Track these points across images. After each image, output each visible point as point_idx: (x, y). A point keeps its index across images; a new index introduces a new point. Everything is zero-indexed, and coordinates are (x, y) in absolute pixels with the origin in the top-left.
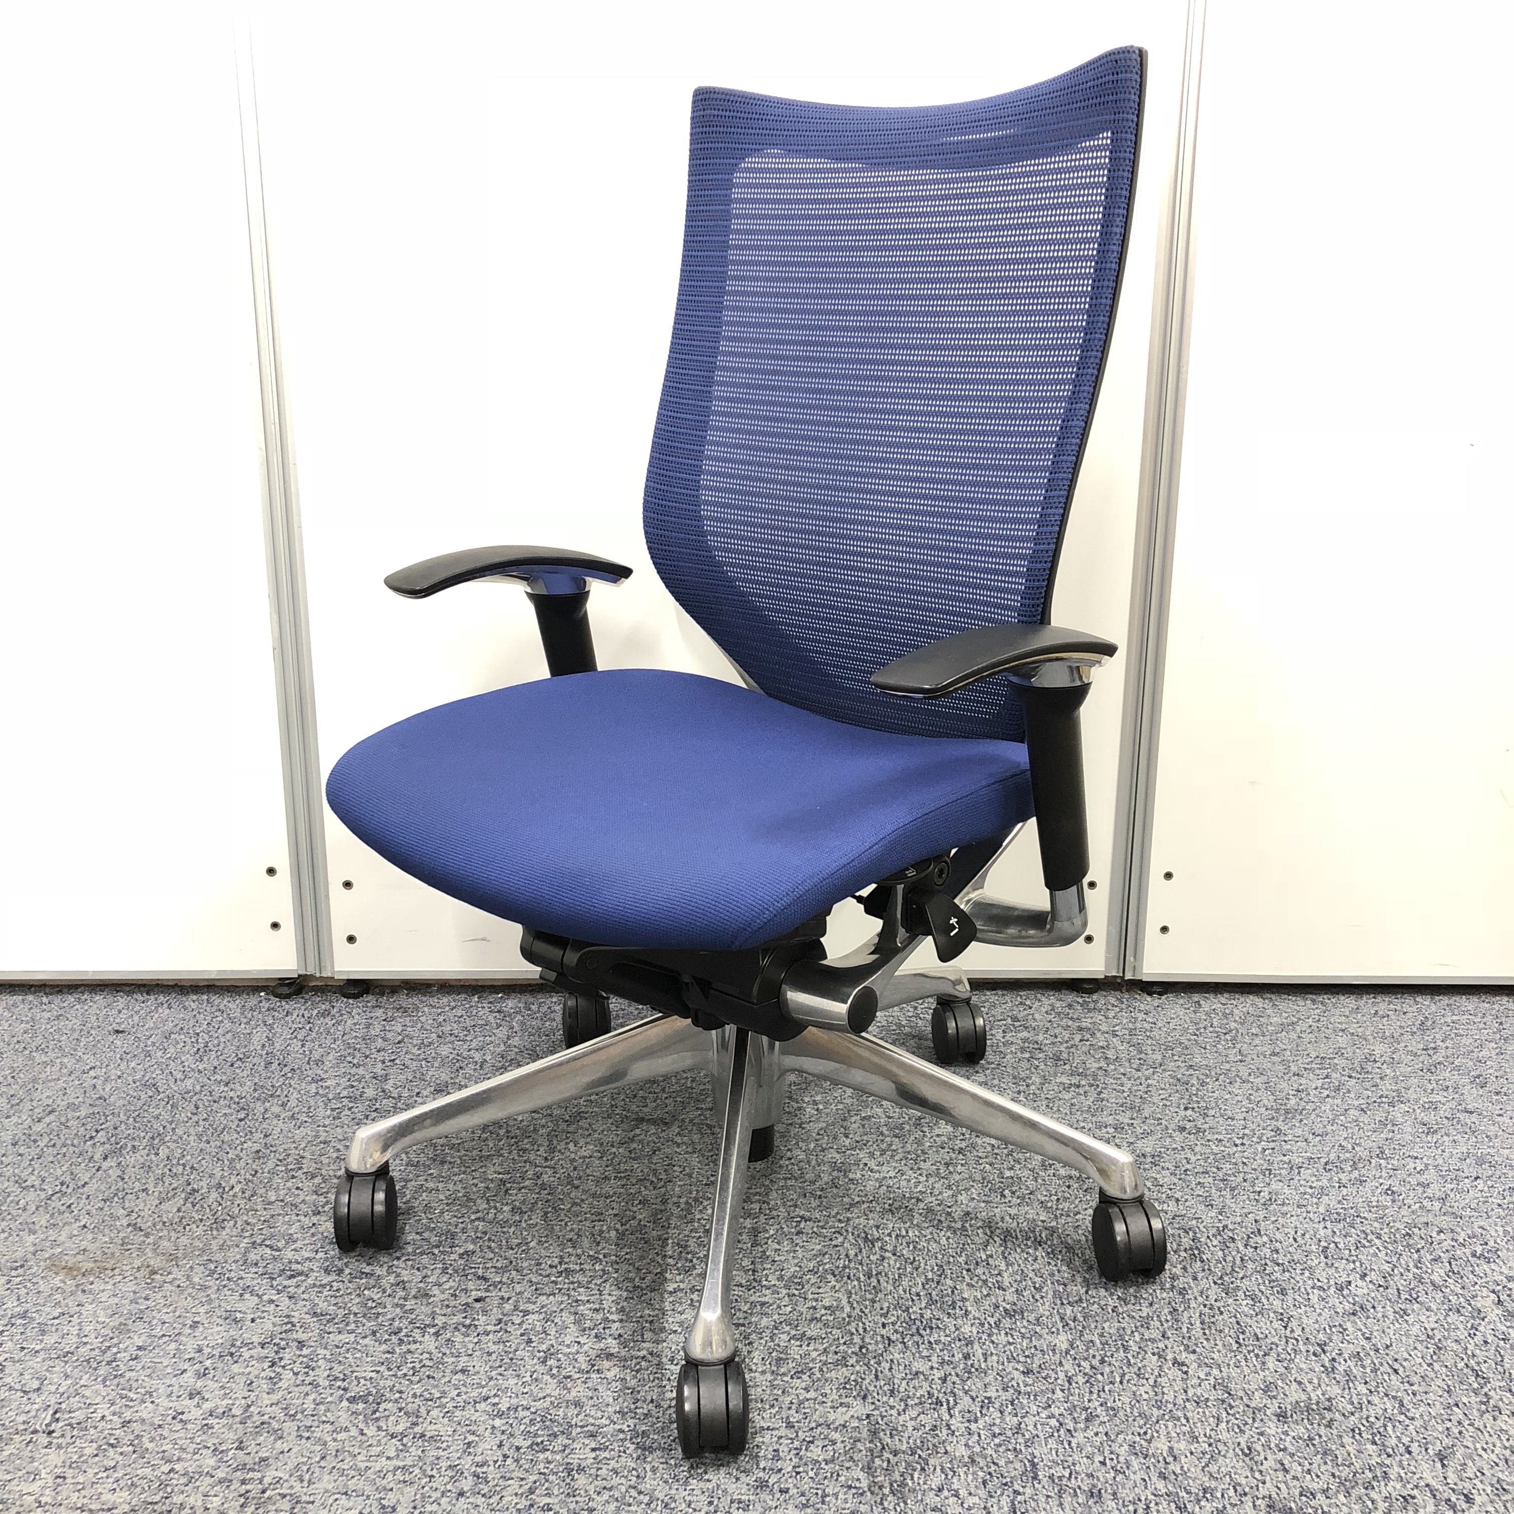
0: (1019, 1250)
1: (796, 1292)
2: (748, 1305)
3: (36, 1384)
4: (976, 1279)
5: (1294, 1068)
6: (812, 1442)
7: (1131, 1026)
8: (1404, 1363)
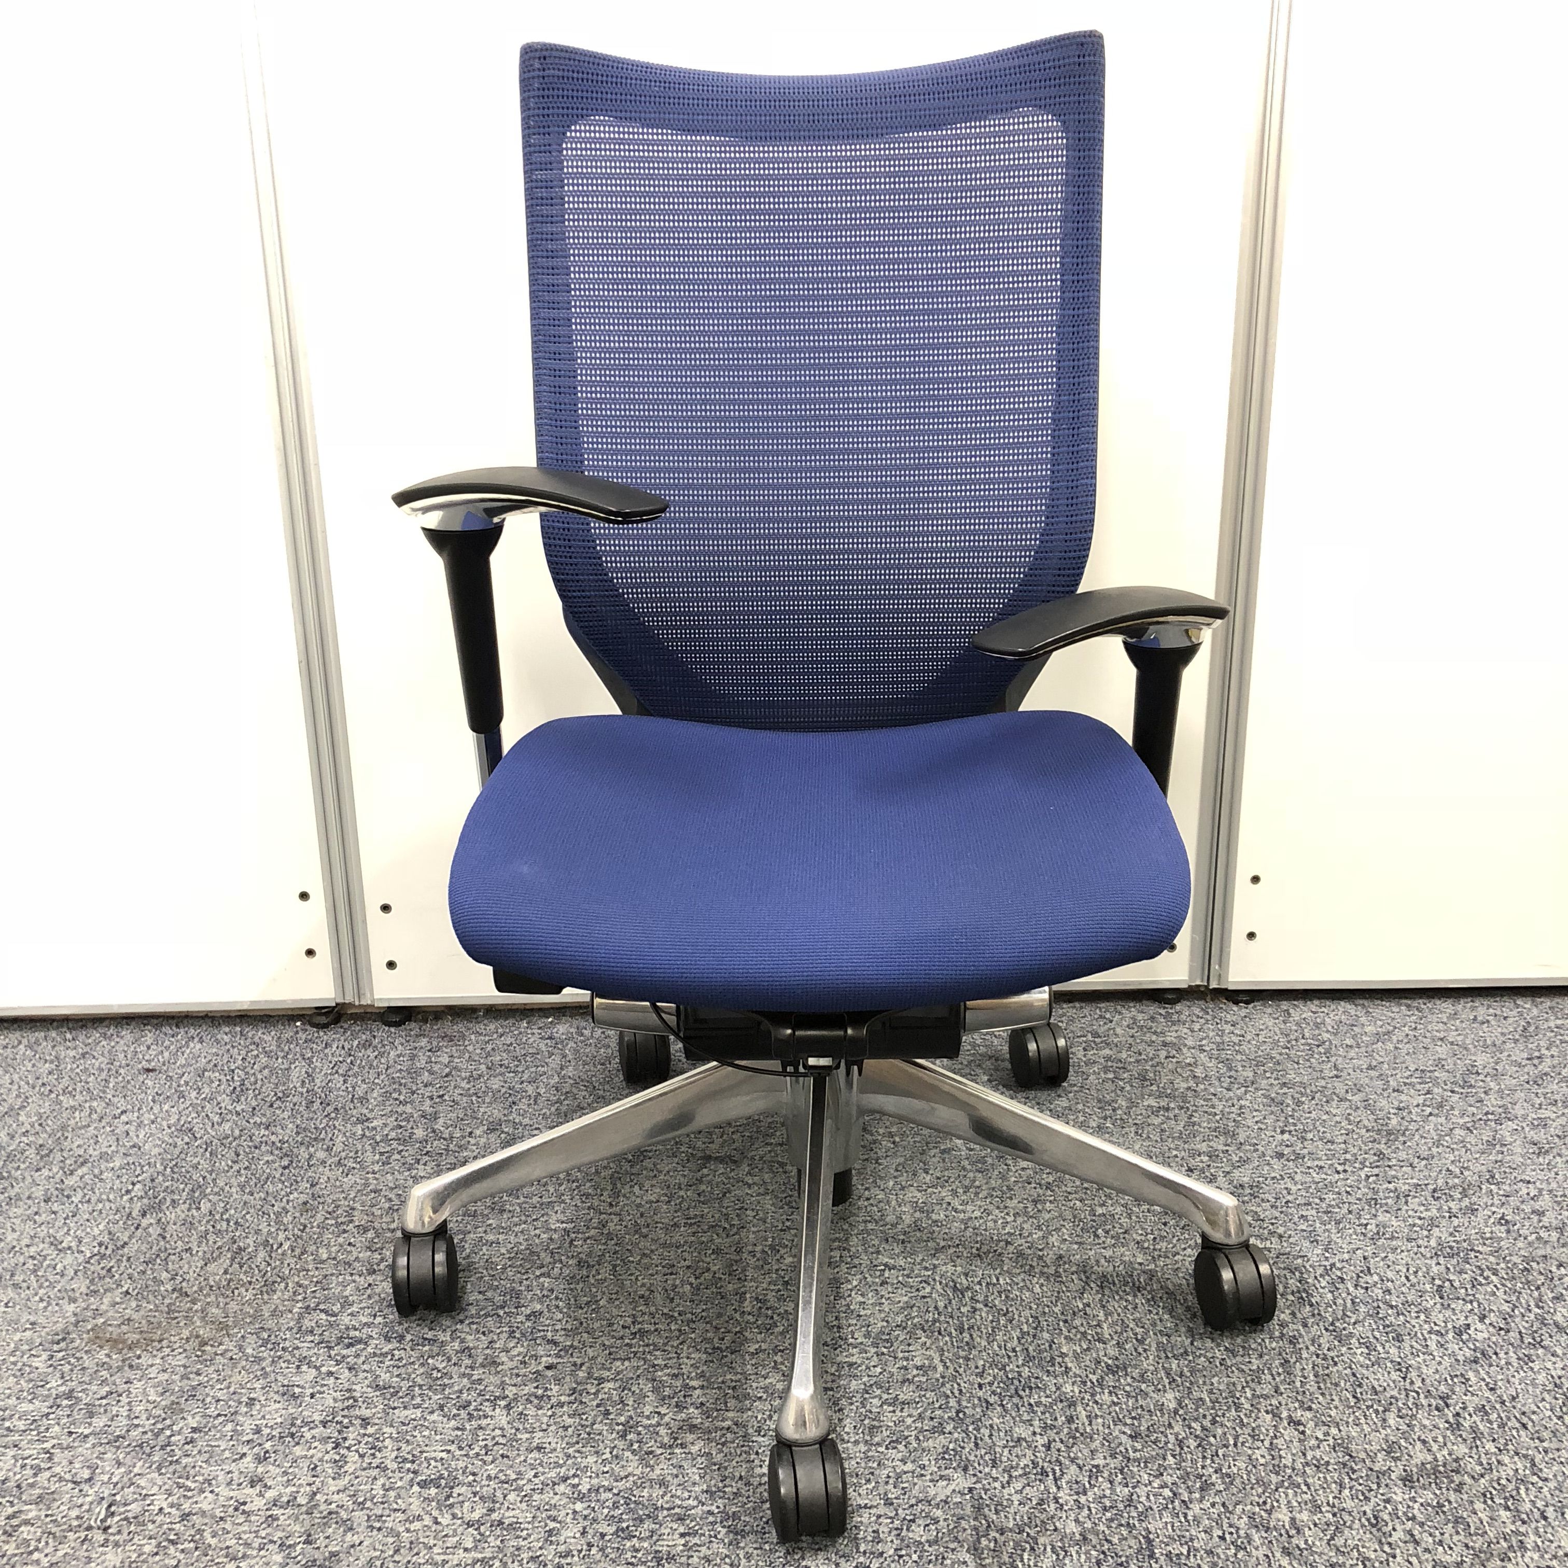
0: (1117, 1298)
1: (885, 1350)
2: (835, 1367)
3: (86, 1474)
4: (1074, 1331)
5: (1393, 1083)
6: (913, 1521)
7: (1218, 1039)
8: (1533, 1417)
